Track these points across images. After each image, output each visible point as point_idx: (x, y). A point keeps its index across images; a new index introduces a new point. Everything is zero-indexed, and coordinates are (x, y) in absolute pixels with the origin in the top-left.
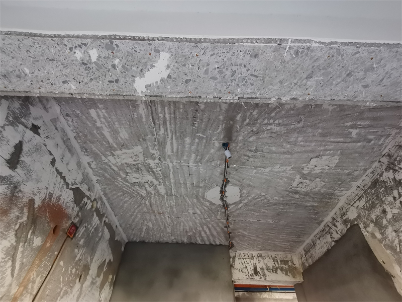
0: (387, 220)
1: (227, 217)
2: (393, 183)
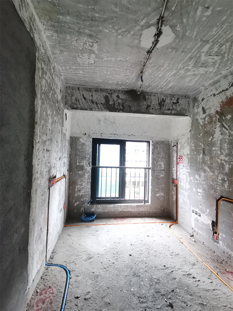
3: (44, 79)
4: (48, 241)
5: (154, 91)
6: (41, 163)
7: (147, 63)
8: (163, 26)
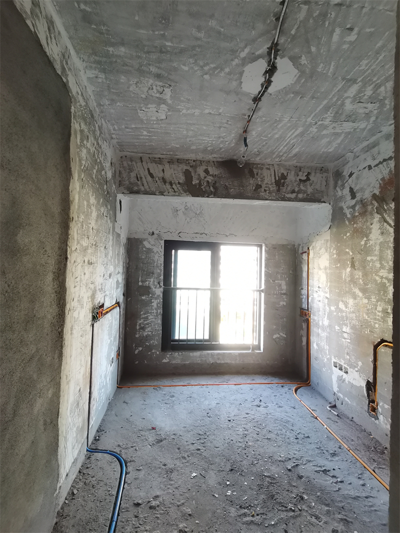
3: (85, 147)
4: (91, 411)
5: (268, 161)
6: (79, 283)
7: (254, 116)
8: (278, 57)
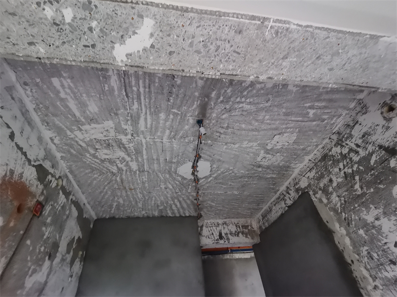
0: (332, 188)
1: (197, 190)
2: (339, 157)
7: (197, 143)
